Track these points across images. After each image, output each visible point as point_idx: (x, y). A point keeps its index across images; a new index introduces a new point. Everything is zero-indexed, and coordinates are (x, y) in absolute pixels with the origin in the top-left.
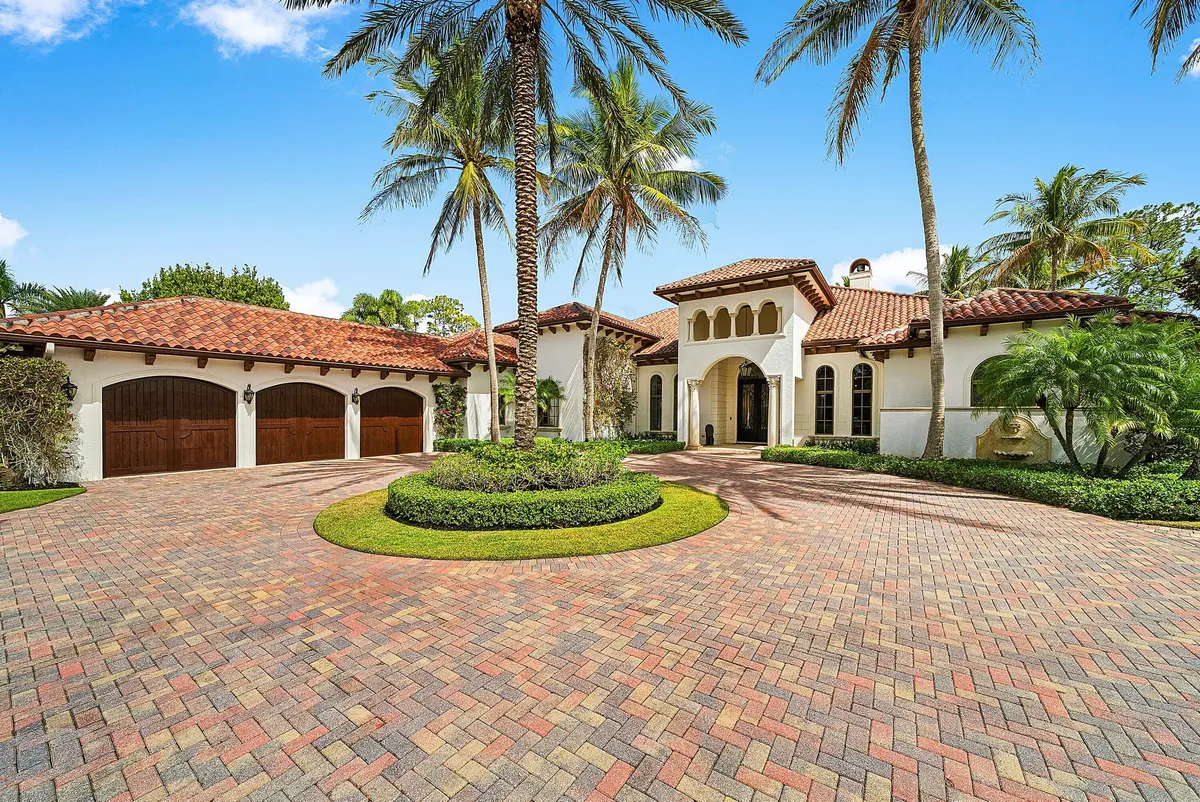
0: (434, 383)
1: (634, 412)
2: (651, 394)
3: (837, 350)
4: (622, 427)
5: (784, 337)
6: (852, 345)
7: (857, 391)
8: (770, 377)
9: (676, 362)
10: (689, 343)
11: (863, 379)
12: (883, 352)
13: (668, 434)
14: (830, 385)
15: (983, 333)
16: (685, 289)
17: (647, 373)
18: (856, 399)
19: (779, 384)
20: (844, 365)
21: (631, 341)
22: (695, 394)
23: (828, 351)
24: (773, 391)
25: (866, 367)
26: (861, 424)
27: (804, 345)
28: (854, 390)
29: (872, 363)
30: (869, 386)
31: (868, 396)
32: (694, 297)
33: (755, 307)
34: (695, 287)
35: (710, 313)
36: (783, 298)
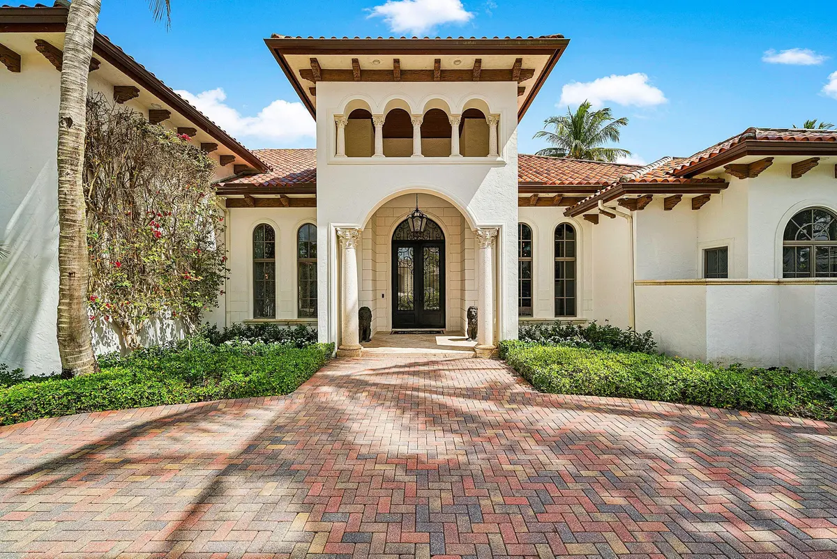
1: (221, 287)
2: (254, 257)
3: (537, 202)
4: (195, 314)
5: (503, 164)
6: (562, 197)
7: (559, 259)
8: (484, 228)
10: (338, 159)
11: (565, 236)
13: (288, 323)
16: (336, 50)
17: (244, 222)
18: (558, 269)
20: (545, 221)
21: (213, 158)
22: (351, 255)
23: (526, 203)
24: (489, 252)
25: (570, 229)
26: (565, 302)
27: (522, 188)
28: (556, 256)
29: (577, 222)
30: (572, 252)
31: (572, 266)
32: (348, 76)
33: (455, 109)
34: (358, 52)
35: (378, 111)
36: (501, 100)
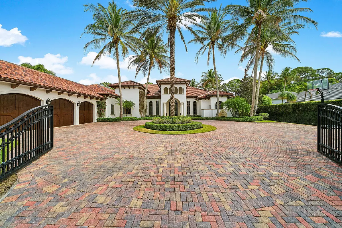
0: (97, 101)
3: (191, 98)
5: (184, 95)
6: (194, 97)
7: (194, 106)
10: (163, 94)
11: (195, 103)
12: (201, 99)
14: (189, 105)
15: (222, 97)
16: (164, 82)
17: (149, 100)
18: (194, 108)
19: (183, 104)
20: (192, 101)
22: (165, 106)
23: (189, 98)
24: (182, 106)
25: (196, 102)
26: (195, 112)
27: (186, 97)
30: (196, 105)
31: (196, 107)
32: (165, 84)
33: (178, 88)
34: (166, 82)
35: (168, 88)
36: (184, 87)
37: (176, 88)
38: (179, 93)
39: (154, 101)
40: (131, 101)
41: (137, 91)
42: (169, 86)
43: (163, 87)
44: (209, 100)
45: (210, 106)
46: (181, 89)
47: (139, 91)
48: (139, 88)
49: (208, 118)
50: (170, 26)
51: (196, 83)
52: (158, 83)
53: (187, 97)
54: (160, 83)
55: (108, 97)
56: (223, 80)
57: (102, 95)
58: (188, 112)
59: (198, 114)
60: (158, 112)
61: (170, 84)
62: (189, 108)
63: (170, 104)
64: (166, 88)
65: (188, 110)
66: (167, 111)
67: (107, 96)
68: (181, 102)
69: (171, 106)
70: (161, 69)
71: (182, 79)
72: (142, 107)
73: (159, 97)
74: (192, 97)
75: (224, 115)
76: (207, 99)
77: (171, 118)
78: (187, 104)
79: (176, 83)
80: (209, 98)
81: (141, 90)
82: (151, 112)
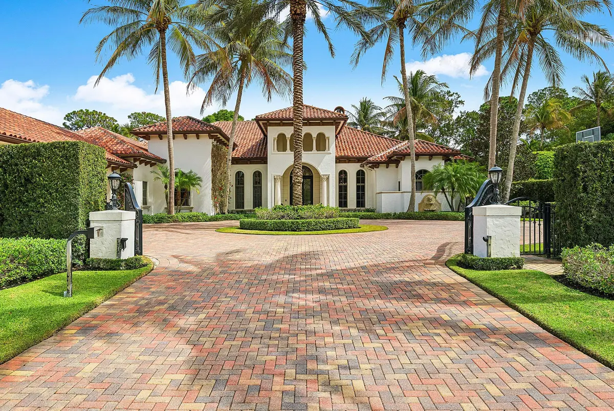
2: (236, 184)
3: (350, 162)
5: (330, 153)
6: (359, 160)
7: (358, 184)
8: (323, 175)
9: (266, 162)
10: (274, 152)
11: (361, 176)
12: (375, 165)
14: (345, 180)
18: (358, 187)
19: (328, 179)
20: (352, 169)
22: (279, 184)
23: (345, 162)
24: (325, 183)
25: (362, 171)
26: (360, 202)
27: (337, 158)
28: (357, 183)
29: (366, 169)
30: (363, 181)
31: (363, 187)
32: (278, 125)
33: (314, 135)
34: (282, 120)
35: (288, 136)
36: (329, 132)
37: (308, 136)
38: (318, 149)
39: (248, 171)
40: (191, 172)
41: (206, 144)
42: (288, 131)
43: (273, 132)
44: (397, 167)
45: (399, 182)
46: (321, 138)
47: (211, 144)
48: (211, 137)
49: (389, 214)
50: (293, 12)
51: (375, 112)
52: (261, 123)
53: (339, 160)
54: (264, 122)
55: (137, 163)
56: (462, 102)
57: (124, 157)
58: (343, 201)
59: (368, 205)
60: (258, 201)
61: (291, 124)
62: (346, 190)
63: (291, 178)
64: (281, 137)
65: (340, 195)
66: (282, 197)
67: (135, 160)
68: (322, 173)
69: (295, 184)
70: (269, 92)
71: (324, 111)
72: (218, 189)
73: (263, 160)
74: (351, 158)
75: (432, 208)
76: (392, 166)
77: (294, 209)
78: (340, 179)
79: (309, 122)
80: (397, 163)
81: (215, 143)
82: (240, 202)
